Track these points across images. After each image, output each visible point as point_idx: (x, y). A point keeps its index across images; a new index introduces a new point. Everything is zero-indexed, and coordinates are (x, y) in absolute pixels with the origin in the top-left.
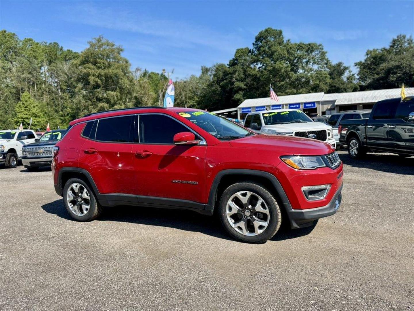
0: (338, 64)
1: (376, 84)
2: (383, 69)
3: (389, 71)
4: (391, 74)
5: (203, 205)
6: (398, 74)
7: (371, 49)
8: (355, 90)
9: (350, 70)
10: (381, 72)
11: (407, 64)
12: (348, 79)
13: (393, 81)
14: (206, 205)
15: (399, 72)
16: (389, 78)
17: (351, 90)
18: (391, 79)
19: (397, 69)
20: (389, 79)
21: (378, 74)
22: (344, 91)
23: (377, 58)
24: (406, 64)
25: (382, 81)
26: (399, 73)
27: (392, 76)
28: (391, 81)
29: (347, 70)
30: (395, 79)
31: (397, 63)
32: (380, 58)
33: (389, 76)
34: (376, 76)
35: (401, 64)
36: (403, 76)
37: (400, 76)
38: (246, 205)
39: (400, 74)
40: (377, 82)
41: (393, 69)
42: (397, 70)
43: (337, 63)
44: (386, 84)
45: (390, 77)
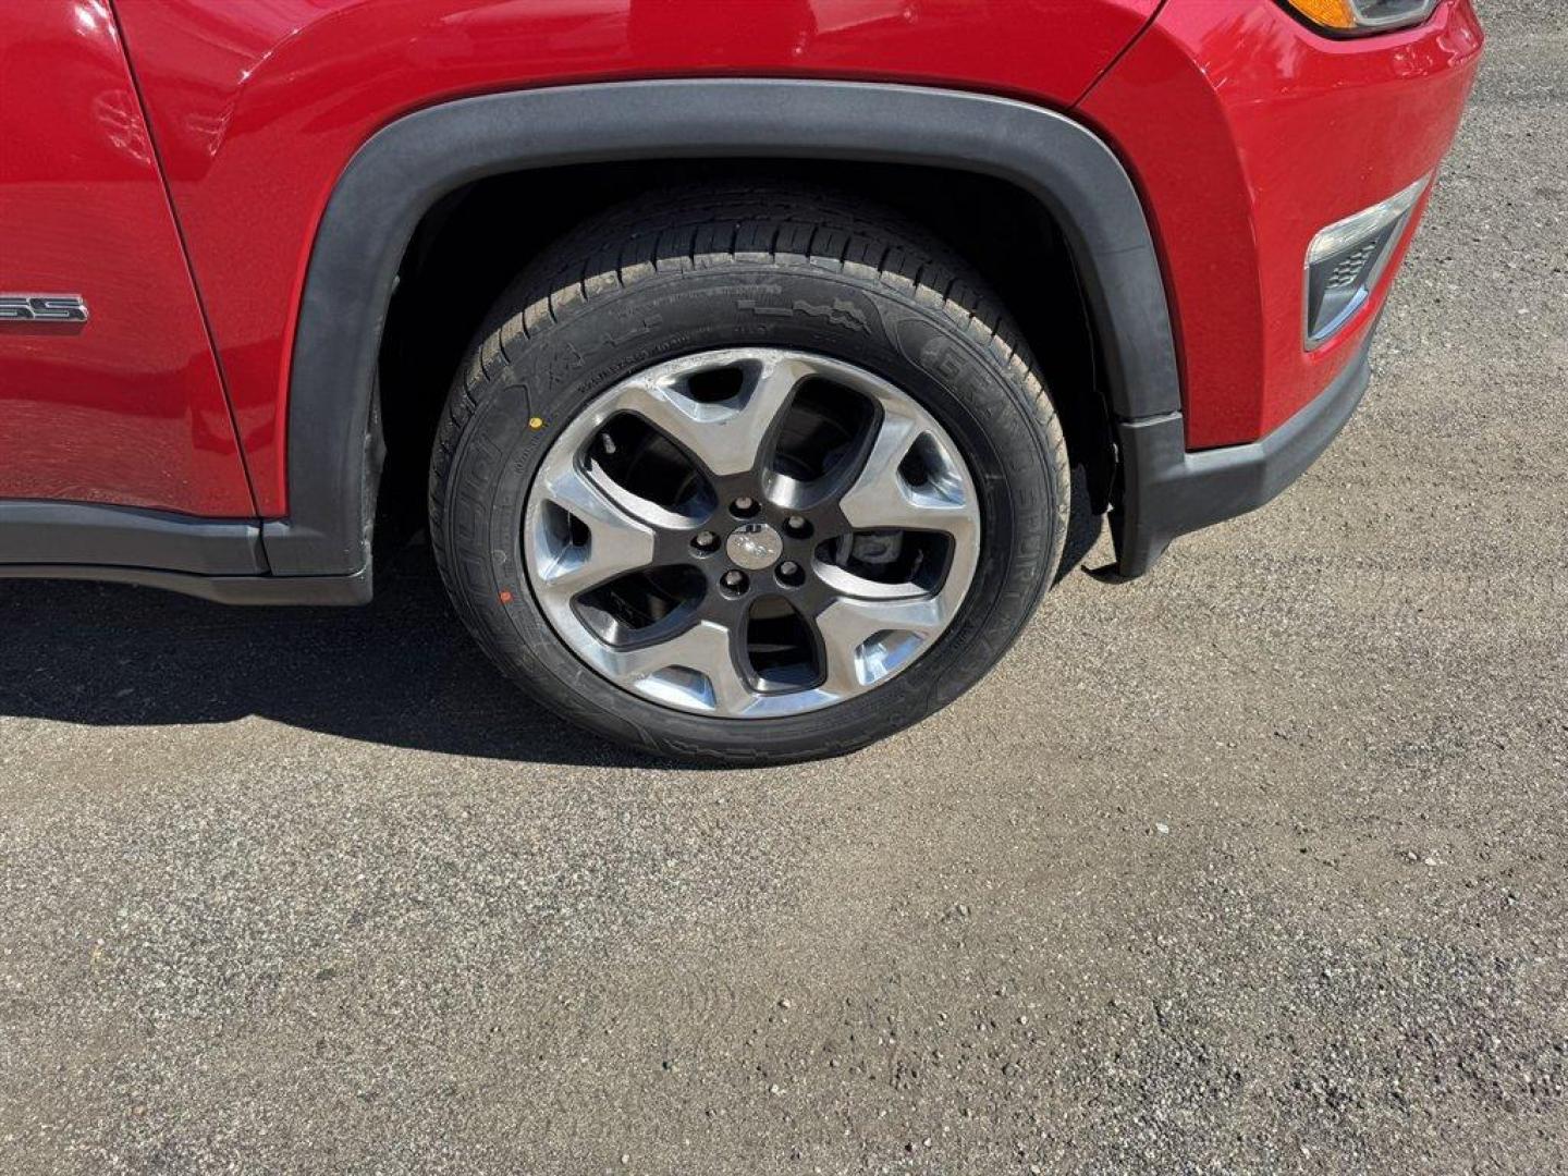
5: (244, 540)
14: (278, 529)
38: (750, 482)
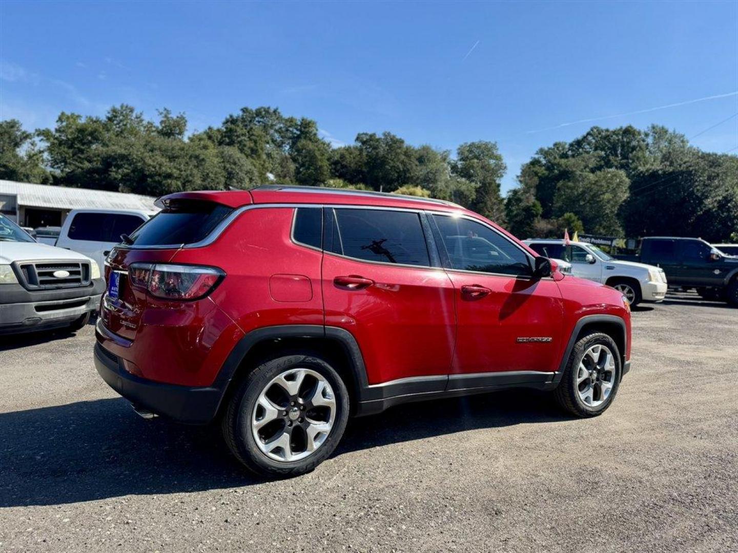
0: (9, 123)
1: (85, 179)
2: (99, 156)
3: (109, 162)
4: (113, 167)
6: (125, 170)
7: (68, 113)
8: (45, 182)
9: (34, 141)
10: (95, 159)
11: (139, 157)
12: (30, 157)
13: (115, 179)
15: (126, 166)
16: (110, 173)
17: (39, 182)
18: (113, 174)
19: (122, 160)
20: (110, 175)
21: (90, 161)
22: (25, 180)
23: (86, 133)
24: (137, 155)
25: (97, 176)
26: (126, 168)
27: (114, 170)
28: (112, 179)
29: (29, 140)
30: (120, 176)
31: (123, 151)
32: (91, 134)
33: (110, 169)
34: (87, 165)
35: (129, 155)
36: (132, 175)
37: (127, 175)
39: (127, 171)
40: (88, 176)
41: (115, 159)
42: (122, 163)
43: (8, 120)
44: (104, 183)
45: (111, 171)
